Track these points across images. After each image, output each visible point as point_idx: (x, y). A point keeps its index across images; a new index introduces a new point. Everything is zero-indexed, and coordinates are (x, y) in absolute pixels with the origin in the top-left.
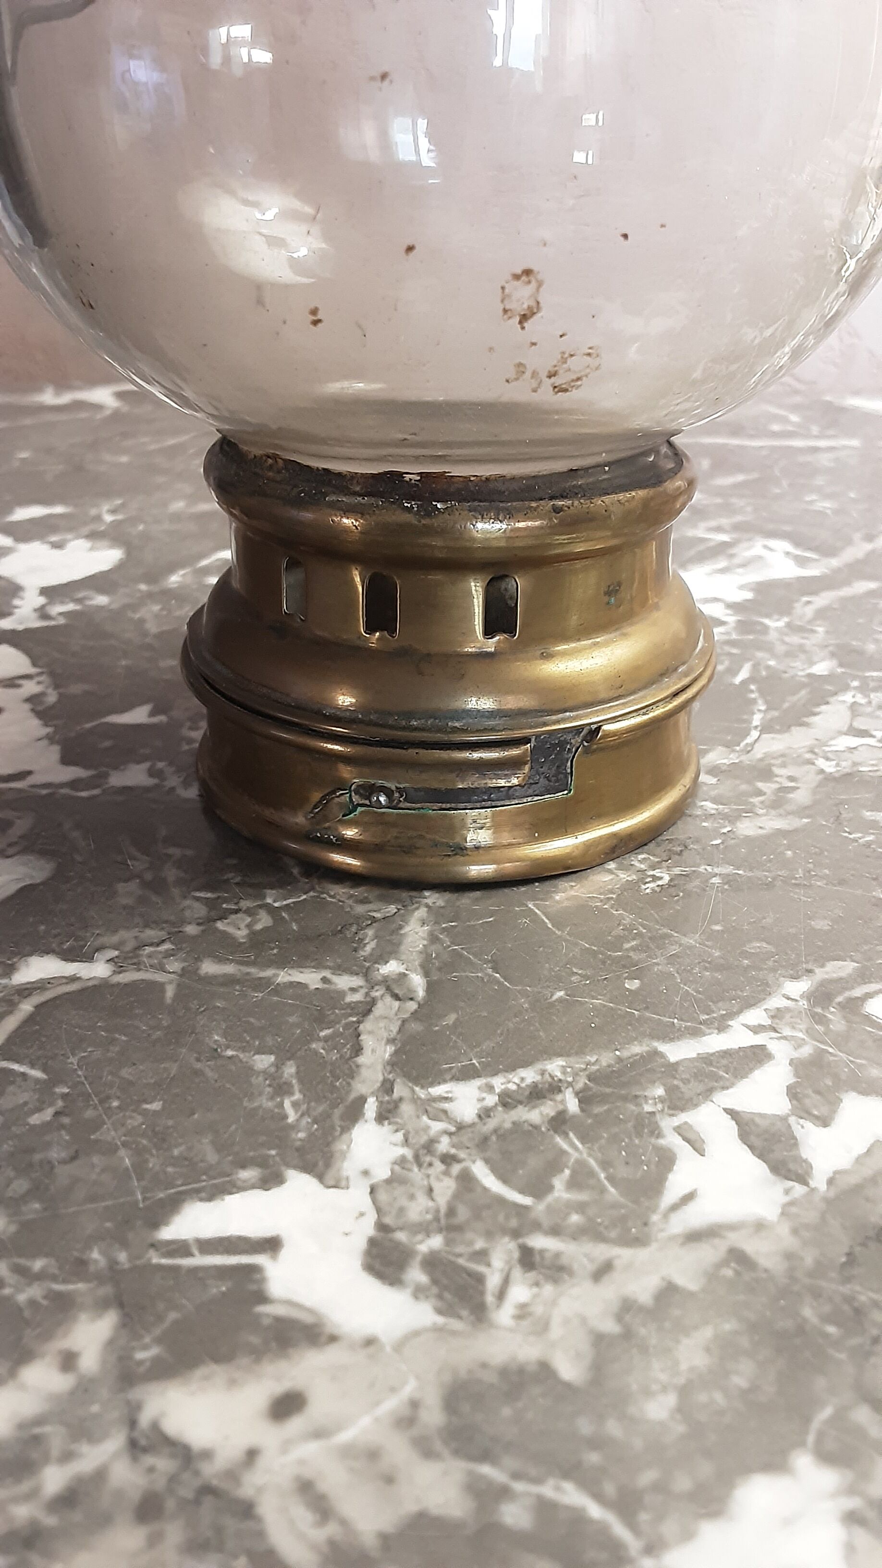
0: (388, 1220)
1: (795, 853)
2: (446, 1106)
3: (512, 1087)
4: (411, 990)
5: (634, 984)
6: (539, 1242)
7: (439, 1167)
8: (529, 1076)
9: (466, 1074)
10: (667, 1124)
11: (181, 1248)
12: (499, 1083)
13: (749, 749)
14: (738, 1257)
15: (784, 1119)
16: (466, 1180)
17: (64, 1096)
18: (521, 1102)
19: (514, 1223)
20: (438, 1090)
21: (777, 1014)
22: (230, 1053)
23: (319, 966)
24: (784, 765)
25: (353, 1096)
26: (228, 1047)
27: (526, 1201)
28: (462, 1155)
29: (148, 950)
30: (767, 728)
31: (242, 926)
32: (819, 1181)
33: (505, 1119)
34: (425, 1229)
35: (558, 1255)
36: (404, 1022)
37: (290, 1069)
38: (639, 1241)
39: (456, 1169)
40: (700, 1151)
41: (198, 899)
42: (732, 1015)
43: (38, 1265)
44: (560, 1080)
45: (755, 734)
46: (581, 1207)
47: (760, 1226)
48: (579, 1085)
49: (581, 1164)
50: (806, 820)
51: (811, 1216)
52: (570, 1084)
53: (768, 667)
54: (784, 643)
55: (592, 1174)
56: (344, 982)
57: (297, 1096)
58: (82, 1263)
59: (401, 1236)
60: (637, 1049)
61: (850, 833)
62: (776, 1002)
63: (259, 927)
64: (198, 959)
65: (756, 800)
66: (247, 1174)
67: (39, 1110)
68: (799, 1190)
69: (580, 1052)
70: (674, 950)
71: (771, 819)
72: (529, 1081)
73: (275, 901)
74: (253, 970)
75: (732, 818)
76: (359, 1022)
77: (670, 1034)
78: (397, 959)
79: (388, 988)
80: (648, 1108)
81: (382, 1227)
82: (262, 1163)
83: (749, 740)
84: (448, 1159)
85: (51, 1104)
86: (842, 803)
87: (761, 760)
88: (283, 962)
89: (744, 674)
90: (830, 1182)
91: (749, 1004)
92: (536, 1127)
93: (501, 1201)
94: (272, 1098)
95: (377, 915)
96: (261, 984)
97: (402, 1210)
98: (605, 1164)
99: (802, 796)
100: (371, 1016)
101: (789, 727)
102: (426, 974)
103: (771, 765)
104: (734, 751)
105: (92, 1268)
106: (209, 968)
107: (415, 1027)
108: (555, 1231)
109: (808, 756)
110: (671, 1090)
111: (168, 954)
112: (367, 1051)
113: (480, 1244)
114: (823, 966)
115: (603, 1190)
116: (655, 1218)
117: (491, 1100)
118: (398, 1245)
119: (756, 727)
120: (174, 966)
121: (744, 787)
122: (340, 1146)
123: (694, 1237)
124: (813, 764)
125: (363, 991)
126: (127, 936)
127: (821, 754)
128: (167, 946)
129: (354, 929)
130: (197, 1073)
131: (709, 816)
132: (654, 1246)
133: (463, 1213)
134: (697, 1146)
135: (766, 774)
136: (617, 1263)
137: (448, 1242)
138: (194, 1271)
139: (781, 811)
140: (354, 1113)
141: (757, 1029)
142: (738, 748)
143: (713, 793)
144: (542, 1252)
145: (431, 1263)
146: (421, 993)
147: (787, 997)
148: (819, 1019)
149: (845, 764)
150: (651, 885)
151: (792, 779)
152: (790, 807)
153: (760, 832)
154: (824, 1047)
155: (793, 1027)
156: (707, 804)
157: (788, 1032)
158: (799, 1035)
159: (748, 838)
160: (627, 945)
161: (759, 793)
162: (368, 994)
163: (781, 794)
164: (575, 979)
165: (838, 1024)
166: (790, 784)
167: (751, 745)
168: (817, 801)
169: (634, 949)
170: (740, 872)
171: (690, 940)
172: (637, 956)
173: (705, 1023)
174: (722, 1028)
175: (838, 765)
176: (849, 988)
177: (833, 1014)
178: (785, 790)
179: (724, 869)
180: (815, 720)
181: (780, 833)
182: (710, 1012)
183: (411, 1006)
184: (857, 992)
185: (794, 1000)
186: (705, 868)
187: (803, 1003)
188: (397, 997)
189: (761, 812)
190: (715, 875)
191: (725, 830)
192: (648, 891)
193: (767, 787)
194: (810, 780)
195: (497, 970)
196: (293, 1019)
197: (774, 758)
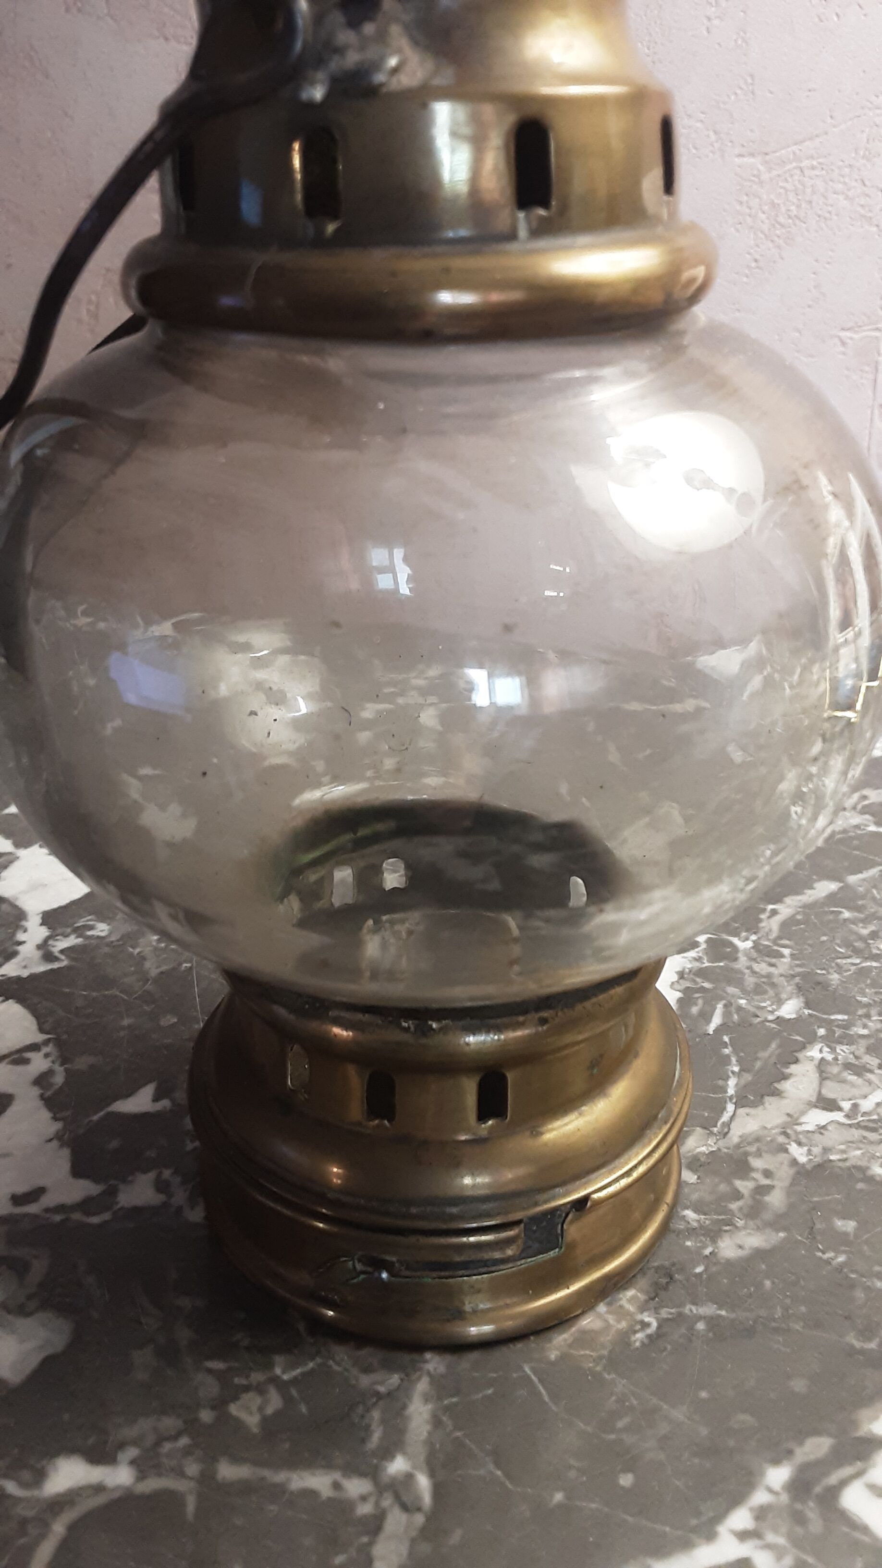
1: (773, 1283)
4: (419, 1498)
5: (626, 1480)
13: (726, 1130)
21: (761, 1514)
23: (329, 1466)
24: (759, 1154)
29: (167, 1446)
30: (741, 1101)
31: (254, 1408)
36: (413, 1541)
41: (210, 1371)
42: (720, 1517)
45: (730, 1107)
50: (782, 1234)
53: (740, 1009)
54: (754, 972)
56: (356, 1487)
61: (824, 1253)
62: (760, 1497)
63: (269, 1411)
64: (215, 1460)
65: (734, 1206)
70: (664, 1428)
71: (750, 1234)
73: (284, 1372)
74: (266, 1473)
75: (713, 1234)
76: (371, 1544)
77: (663, 1548)
78: (404, 1454)
79: (397, 1497)
83: (725, 1117)
86: (815, 1208)
87: (738, 1146)
88: (295, 1462)
89: (717, 1020)
91: (736, 1500)
95: (382, 1389)
96: (278, 1492)
99: (776, 1199)
100: (382, 1536)
101: (762, 1096)
102: (432, 1474)
103: (746, 1154)
104: (712, 1133)
106: (227, 1471)
107: (425, 1548)
109: (781, 1139)
111: (187, 1452)
114: (801, 1443)
119: (731, 1098)
120: (193, 1468)
121: (723, 1187)
124: (786, 1151)
125: (372, 1500)
126: (144, 1425)
127: (793, 1137)
128: (184, 1441)
129: (360, 1409)
131: (692, 1232)
135: (742, 1167)
139: (758, 1222)
141: (743, 1536)
142: (715, 1130)
143: (695, 1197)
146: (427, 1499)
147: (770, 1490)
148: (799, 1519)
149: (816, 1150)
150: (640, 1335)
151: (767, 1174)
152: (767, 1216)
153: (740, 1253)
154: (805, 1557)
155: (775, 1530)
156: (689, 1214)
157: (771, 1538)
158: (781, 1541)
159: (729, 1263)
160: (620, 1424)
161: (737, 1195)
162: (377, 1504)
163: (758, 1197)
164: (572, 1474)
165: (816, 1525)
166: (766, 1182)
167: (728, 1125)
168: (791, 1206)
169: (627, 1429)
170: (723, 1313)
171: (679, 1414)
172: (629, 1439)
173: (694, 1530)
174: (710, 1536)
175: (809, 1152)
176: (826, 1474)
177: (811, 1510)
178: (761, 1190)
179: (708, 1310)
180: (786, 1086)
181: (759, 1254)
182: (698, 1514)
183: (419, 1519)
184: (833, 1479)
185: (776, 1493)
186: (690, 1309)
187: (785, 1498)
188: (405, 1508)
189: (740, 1223)
190: (700, 1318)
191: (707, 1252)
192: (638, 1344)
193: (744, 1186)
194: (784, 1174)
195: (498, 1465)
196: (308, 1541)
197: (749, 1144)
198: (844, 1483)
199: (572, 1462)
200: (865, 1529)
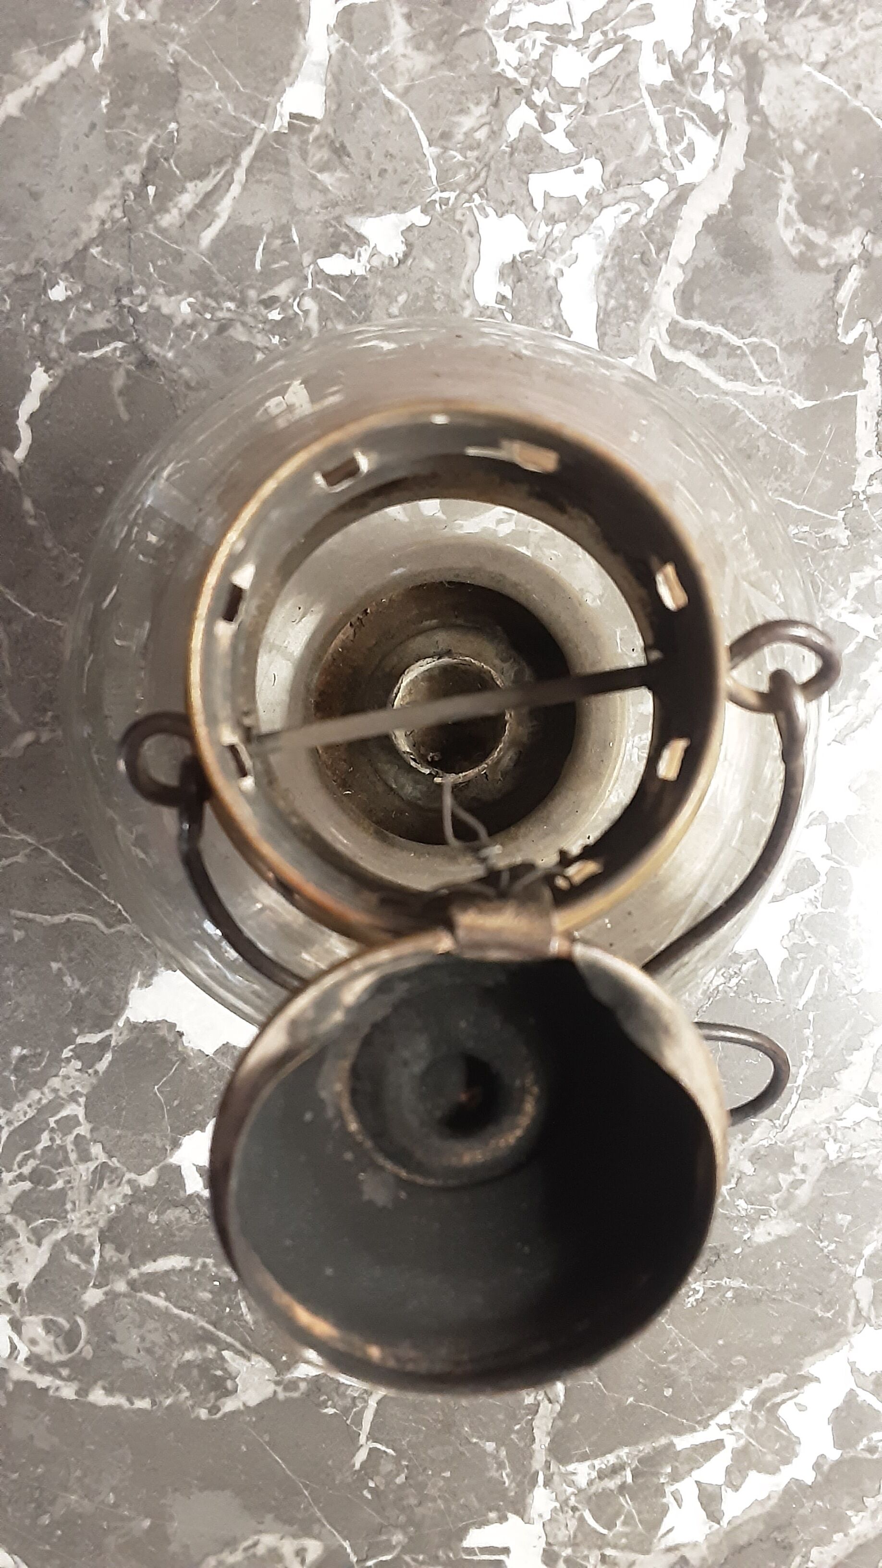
0: (550, 1541)
1: (782, 1265)
2: (574, 1477)
3: (604, 1467)
4: (558, 1396)
5: (668, 1392)
6: (609, 1552)
7: (571, 1513)
8: (611, 1459)
9: (584, 1458)
10: (669, 1489)
11: (470, 1551)
12: (597, 1463)
13: (785, 1123)
14: (684, 1560)
15: (720, 1486)
16: (582, 1519)
17: (407, 1466)
18: (606, 1476)
19: (599, 1543)
20: (571, 1468)
21: (735, 1416)
22: (475, 1440)
24: (803, 1150)
25: (533, 1470)
26: (473, 1436)
27: (605, 1531)
28: (580, 1506)
30: (805, 1092)
32: (724, 1522)
33: (599, 1486)
34: (565, 1545)
35: (615, 1558)
36: (555, 1420)
37: (503, 1453)
38: (647, 1552)
39: (577, 1514)
40: (680, 1506)
42: (711, 1417)
43: (421, 1557)
44: (625, 1463)
45: (795, 1097)
46: (626, 1535)
47: (695, 1545)
48: (633, 1466)
49: (629, 1512)
50: (798, 1225)
51: (716, 1540)
52: (629, 1465)
53: (832, 975)
55: (633, 1517)
57: (508, 1470)
58: (437, 1557)
59: (556, 1548)
60: (663, 1441)
61: (821, 1242)
62: (737, 1406)
65: (773, 1198)
66: (492, 1515)
67: (398, 1475)
68: (716, 1526)
69: (636, 1443)
70: (694, 1364)
71: (778, 1223)
72: (611, 1462)
75: (753, 1221)
76: (532, 1419)
77: (679, 1431)
79: (546, 1394)
80: (662, 1480)
81: (548, 1544)
82: (498, 1509)
83: (788, 1110)
84: (574, 1509)
85: (403, 1472)
86: (828, 1202)
87: (790, 1140)
89: (809, 993)
90: (729, 1523)
91: (723, 1407)
92: (612, 1491)
93: (596, 1531)
94: (497, 1471)
97: (555, 1536)
98: (639, 1513)
99: (803, 1194)
100: (538, 1415)
101: (822, 1089)
103: (794, 1148)
104: (775, 1126)
105: (441, 1560)
107: (560, 1423)
108: (615, 1547)
109: (824, 1135)
110: (674, 1469)
112: (537, 1440)
113: (586, 1553)
114: (767, 1376)
115: (636, 1526)
116: (655, 1541)
117: (594, 1474)
118: (554, 1551)
119: (798, 1087)
122: (529, 1501)
123: (669, 1550)
124: (823, 1147)
127: (833, 1134)
130: (462, 1454)
132: (653, 1554)
133: (580, 1537)
134: (679, 1503)
135: (787, 1161)
136: (637, 1562)
137: (574, 1551)
138: (480, 1561)
139: (786, 1212)
140: (534, 1483)
141: (722, 1427)
142: (777, 1122)
144: (609, 1556)
145: (567, 1560)
146: (562, 1398)
147: (743, 1403)
148: (754, 1419)
149: (845, 1147)
150: (692, 1299)
151: (804, 1168)
152: (794, 1207)
153: (769, 1239)
154: (751, 1440)
155: (740, 1426)
156: (741, 1203)
157: (736, 1429)
158: (742, 1431)
159: (759, 1247)
160: (670, 1358)
161: (778, 1188)
162: (535, 1399)
163: (791, 1190)
164: (640, 1387)
165: (761, 1425)
166: (801, 1176)
167: (788, 1118)
168: (812, 1201)
169: (673, 1362)
170: (745, 1286)
171: (703, 1354)
172: (674, 1368)
173: (698, 1422)
174: (706, 1426)
175: (839, 1151)
176: (776, 1396)
177: (762, 1416)
178: (796, 1184)
179: (737, 1283)
180: (844, 1077)
181: (781, 1239)
182: (701, 1413)
183: (558, 1408)
184: (778, 1400)
185: (746, 1405)
186: (725, 1282)
187: (750, 1408)
188: (550, 1401)
189: (773, 1213)
190: (730, 1288)
191: (746, 1237)
192: (689, 1305)
193: (785, 1179)
194: (817, 1169)
195: (600, 1380)
196: (501, 1417)
197: (799, 1138)
198: (784, 1402)
199: (641, 1380)
200: (786, 1428)
